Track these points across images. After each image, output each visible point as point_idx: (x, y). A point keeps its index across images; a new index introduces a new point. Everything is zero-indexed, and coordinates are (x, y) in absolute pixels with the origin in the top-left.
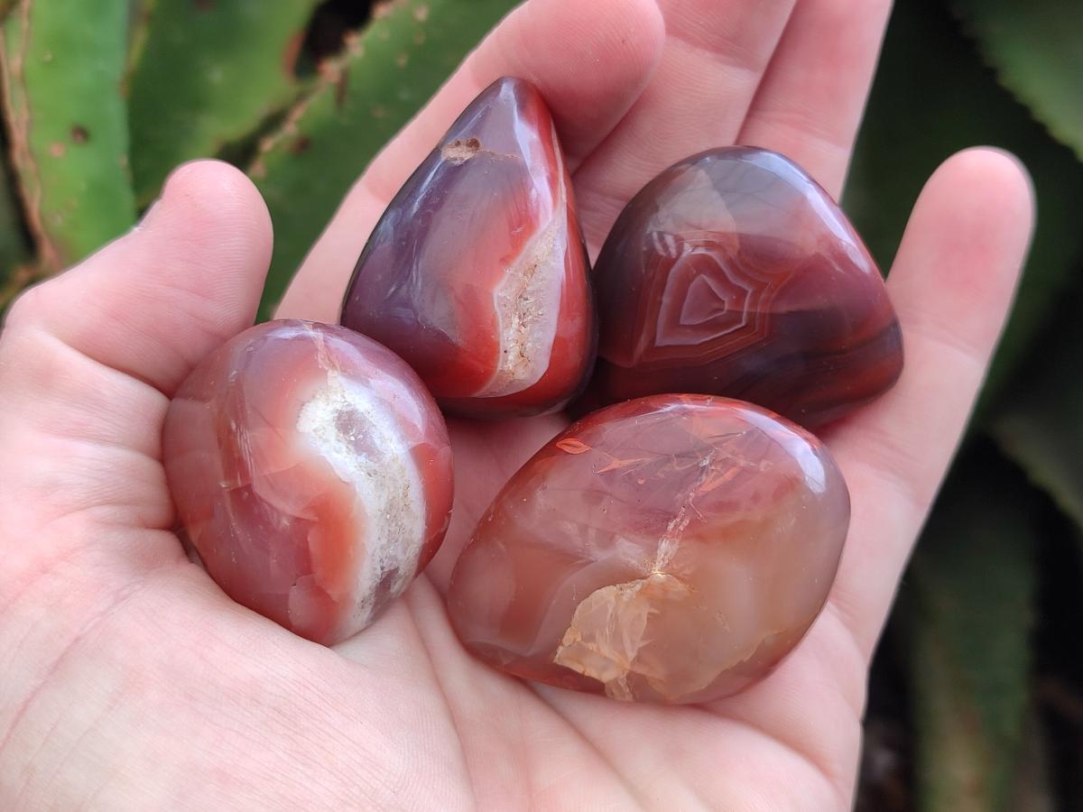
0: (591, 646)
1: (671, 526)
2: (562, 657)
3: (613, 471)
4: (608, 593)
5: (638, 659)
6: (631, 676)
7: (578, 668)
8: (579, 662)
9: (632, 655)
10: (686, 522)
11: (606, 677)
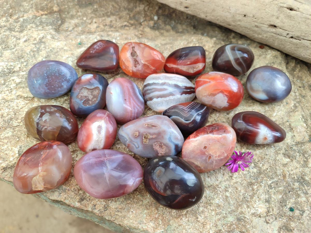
0: (37, 186)
1: (40, 165)
2: (34, 189)
3: (28, 160)
4: (35, 178)
5: (44, 185)
6: (45, 188)
7: (37, 190)
8: (37, 189)
9: (43, 185)
10: (42, 163)
11: (42, 189)
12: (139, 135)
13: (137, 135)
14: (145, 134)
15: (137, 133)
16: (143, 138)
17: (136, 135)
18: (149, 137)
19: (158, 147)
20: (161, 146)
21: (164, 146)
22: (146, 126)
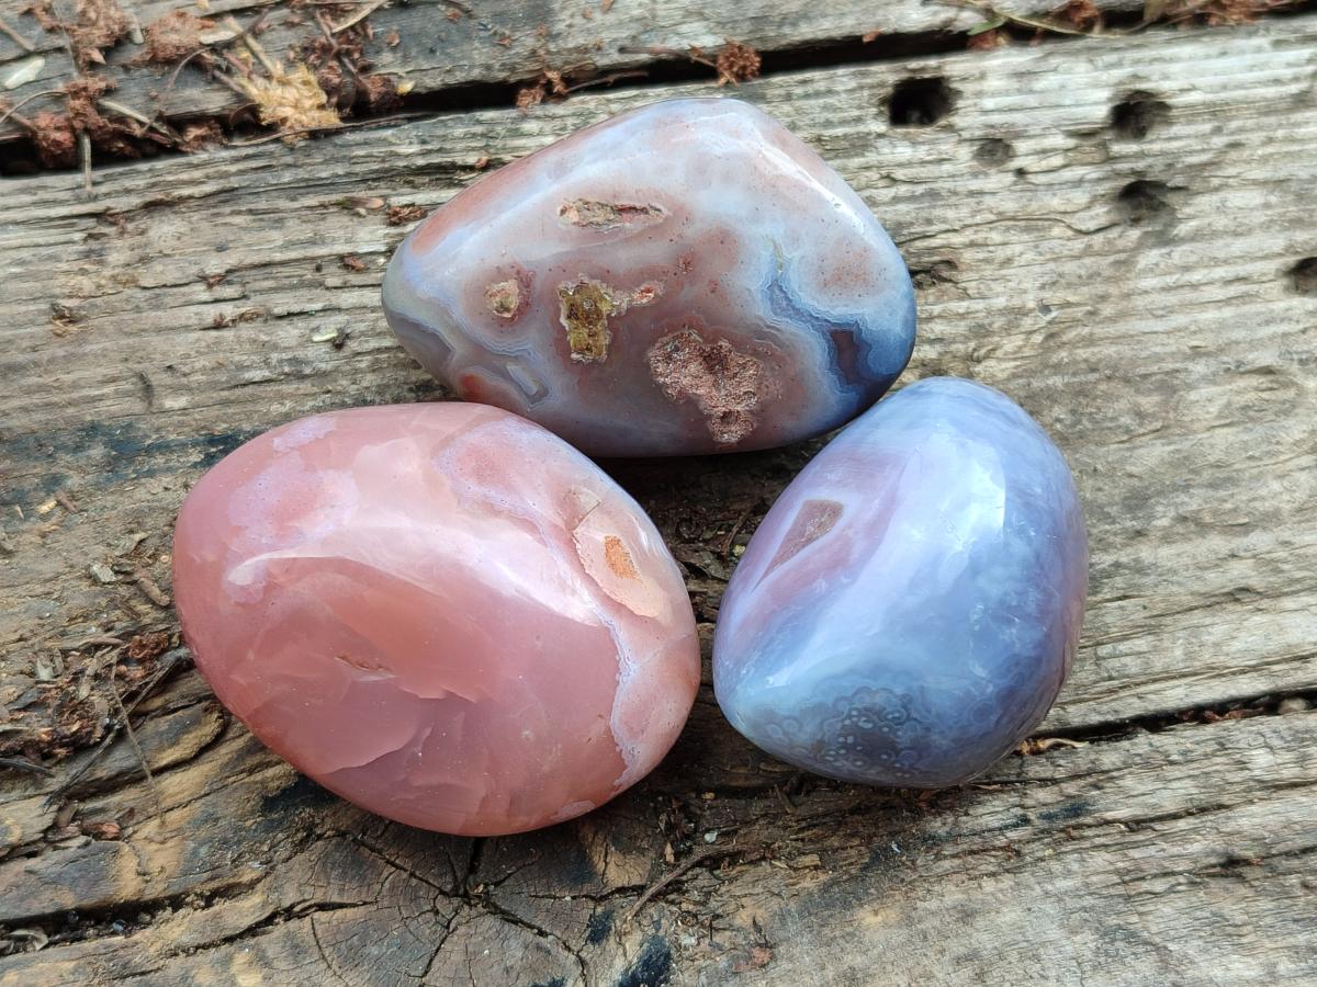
12: (525, 307)
13: (514, 303)
14: (571, 286)
15: (511, 286)
16: (563, 321)
17: (504, 308)
18: (605, 308)
19: (693, 368)
20: (714, 362)
21: (736, 359)
22: (573, 216)
